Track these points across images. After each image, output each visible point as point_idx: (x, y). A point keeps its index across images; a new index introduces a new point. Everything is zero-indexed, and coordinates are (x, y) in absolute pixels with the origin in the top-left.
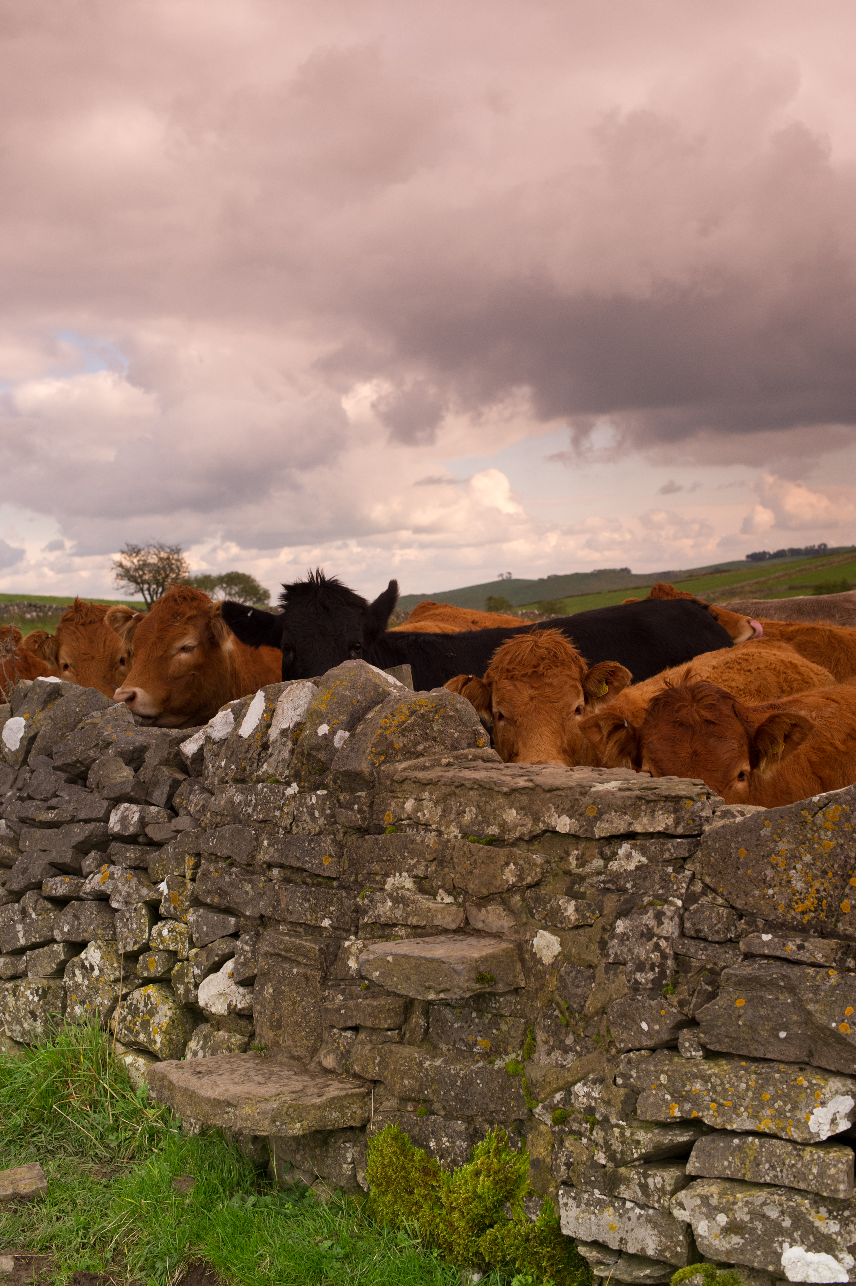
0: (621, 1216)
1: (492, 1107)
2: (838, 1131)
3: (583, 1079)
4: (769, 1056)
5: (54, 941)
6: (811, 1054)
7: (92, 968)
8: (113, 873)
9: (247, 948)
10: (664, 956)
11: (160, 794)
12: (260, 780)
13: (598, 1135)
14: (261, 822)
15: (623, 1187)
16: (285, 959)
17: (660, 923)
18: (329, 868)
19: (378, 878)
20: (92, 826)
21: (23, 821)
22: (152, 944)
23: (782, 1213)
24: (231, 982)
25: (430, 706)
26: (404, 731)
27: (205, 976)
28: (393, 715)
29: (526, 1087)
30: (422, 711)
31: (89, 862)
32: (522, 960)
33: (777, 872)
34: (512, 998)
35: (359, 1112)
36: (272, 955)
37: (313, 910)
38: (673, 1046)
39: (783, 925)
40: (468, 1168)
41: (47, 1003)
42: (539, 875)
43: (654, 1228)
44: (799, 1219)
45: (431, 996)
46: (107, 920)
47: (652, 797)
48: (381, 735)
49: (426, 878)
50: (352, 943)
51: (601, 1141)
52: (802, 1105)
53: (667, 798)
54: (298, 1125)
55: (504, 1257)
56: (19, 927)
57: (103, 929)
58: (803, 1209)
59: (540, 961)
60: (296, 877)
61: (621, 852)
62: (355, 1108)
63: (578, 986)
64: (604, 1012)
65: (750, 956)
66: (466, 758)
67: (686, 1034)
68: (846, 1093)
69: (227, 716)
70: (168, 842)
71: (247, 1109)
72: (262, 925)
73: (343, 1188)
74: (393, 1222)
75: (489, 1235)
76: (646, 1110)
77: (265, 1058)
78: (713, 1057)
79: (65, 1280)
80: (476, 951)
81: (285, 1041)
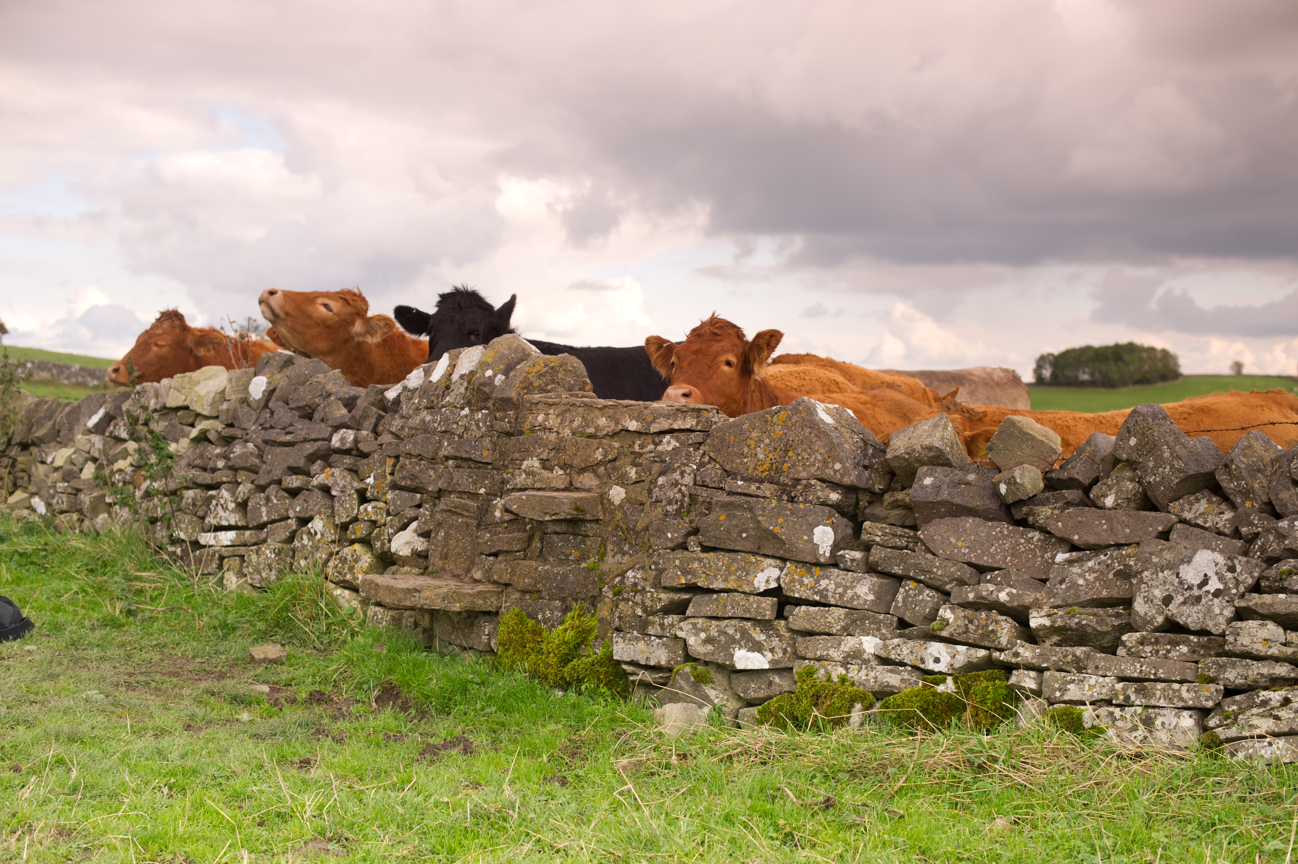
0: (648, 645)
1: (578, 590)
2: (770, 587)
3: (632, 568)
4: (736, 548)
5: (288, 518)
6: (759, 548)
7: (316, 533)
8: (333, 473)
9: (427, 513)
10: (684, 496)
11: (369, 423)
12: (443, 407)
13: (638, 598)
14: (442, 432)
15: (650, 628)
16: (455, 513)
17: (683, 477)
18: (487, 457)
19: (517, 462)
20: (320, 443)
21: (266, 442)
22: (359, 517)
23: (736, 631)
24: (415, 535)
26: (540, 376)
27: (396, 532)
28: (534, 367)
29: (599, 576)
30: (552, 365)
31: (316, 466)
32: (602, 504)
33: (750, 449)
34: (594, 525)
35: (495, 602)
36: (446, 511)
37: (474, 483)
38: (684, 547)
39: (750, 477)
40: (561, 628)
41: (280, 559)
42: (616, 454)
43: (666, 648)
44: (745, 634)
45: (547, 518)
46: (328, 503)
47: (685, 409)
48: (526, 377)
49: (548, 460)
50: (499, 502)
51: (640, 602)
52: (751, 572)
53: (693, 410)
54: (458, 605)
55: (578, 676)
56: (264, 509)
57: (325, 508)
58: (747, 628)
59: (613, 504)
60: (464, 464)
61: (665, 440)
62: (493, 599)
63: (634, 516)
64: (647, 530)
65: (730, 493)
66: (577, 396)
67: (692, 538)
68: (775, 567)
69: (419, 373)
70: (374, 451)
71: (427, 593)
72: (438, 498)
73: (481, 652)
74: (511, 667)
75: (570, 665)
76: (666, 581)
77: (436, 577)
78: (706, 549)
79: (304, 695)
80: (576, 495)
81: (450, 566)
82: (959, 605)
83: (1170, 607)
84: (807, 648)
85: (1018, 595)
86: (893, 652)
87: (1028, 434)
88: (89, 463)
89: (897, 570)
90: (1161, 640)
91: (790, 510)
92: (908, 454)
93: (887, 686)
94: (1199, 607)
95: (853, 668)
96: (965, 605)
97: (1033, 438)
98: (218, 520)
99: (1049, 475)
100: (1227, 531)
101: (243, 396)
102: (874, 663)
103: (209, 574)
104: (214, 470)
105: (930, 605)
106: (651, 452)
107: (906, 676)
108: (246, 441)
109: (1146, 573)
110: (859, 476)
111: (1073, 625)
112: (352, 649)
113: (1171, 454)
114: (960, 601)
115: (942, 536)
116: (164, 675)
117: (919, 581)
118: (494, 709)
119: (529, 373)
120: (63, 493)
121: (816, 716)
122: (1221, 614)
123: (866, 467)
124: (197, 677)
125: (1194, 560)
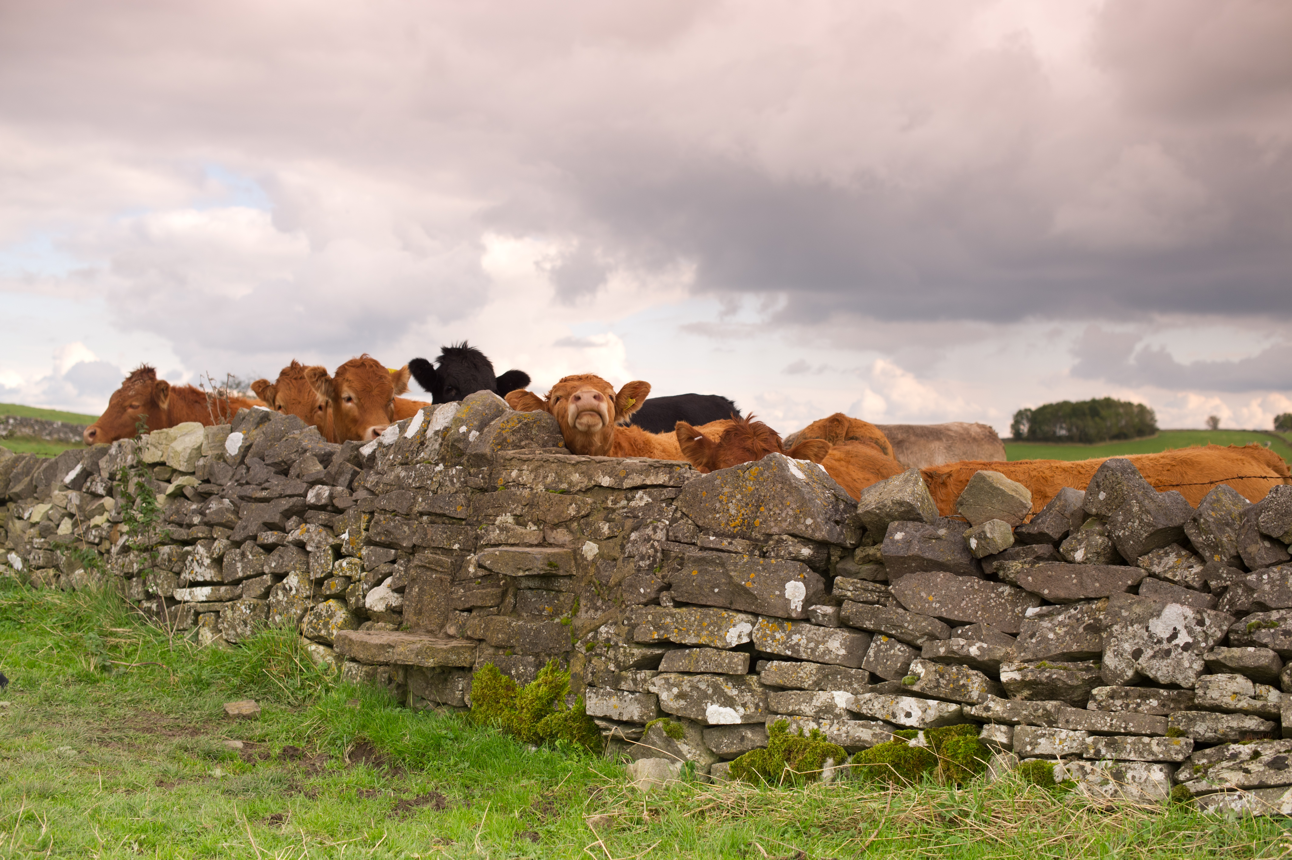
0: (621, 700)
1: (551, 645)
2: (742, 642)
3: (605, 623)
4: (708, 603)
6: (731, 603)
7: (291, 589)
8: (309, 529)
9: (402, 569)
10: (656, 551)
11: (345, 479)
12: (418, 463)
13: (611, 653)
14: (417, 488)
15: (623, 683)
16: (429, 569)
17: (655, 532)
18: (461, 513)
19: (491, 517)
20: (295, 499)
21: (242, 498)
22: (334, 572)
23: (708, 686)
24: (389, 590)
26: (514, 432)
27: (371, 588)
28: (508, 423)
29: (572, 632)
30: (526, 421)
31: (291, 523)
32: (575, 559)
33: (722, 504)
34: (567, 581)
35: (469, 658)
36: (420, 567)
37: (449, 539)
38: (656, 602)
39: (723, 534)
40: (534, 683)
41: (255, 615)
42: (589, 510)
43: (639, 703)
44: (717, 689)
45: (520, 573)
46: (303, 558)
47: (657, 465)
48: (500, 433)
49: (521, 516)
50: (472, 558)
51: (612, 657)
52: (723, 628)
53: (666, 466)
54: (432, 660)
55: (551, 732)
56: (239, 565)
57: (300, 564)
58: (720, 683)
59: (586, 559)
60: (439, 520)
61: (637, 496)
62: (466, 655)
63: (606, 571)
64: (620, 585)
65: (702, 549)
66: (551, 452)
67: (665, 593)
68: (747, 622)
69: (394, 429)
70: (349, 507)
71: (401, 649)
72: (413, 554)
73: (455, 707)
74: (485, 722)
75: (543, 721)
76: (639, 636)
77: (410, 633)
78: (678, 604)
79: (278, 751)
80: (549, 550)
81: (424, 622)
82: (930, 659)
83: (1140, 661)
84: (779, 703)
85: (989, 649)
86: (865, 707)
87: (998, 489)
88: (66, 518)
89: (868, 625)
90: (1131, 693)
91: (762, 565)
92: (879, 509)
93: (859, 741)
94: (1169, 661)
95: (825, 723)
96: (936, 660)
97: (1003, 493)
98: (194, 575)
99: (1019, 530)
100: (1195, 585)
101: (220, 452)
102: (845, 718)
103: (185, 630)
104: (190, 526)
105: (901, 659)
106: (624, 508)
107: (878, 731)
108: (222, 497)
109: (1115, 627)
110: (830, 531)
111: (1044, 679)
112: (326, 704)
113: (1140, 508)
114: (931, 656)
115: (913, 591)
116: (138, 730)
117: (890, 636)
118: (467, 764)
119: (503, 429)
120: (40, 549)
121: (788, 771)
122: (1191, 667)
123: (837, 522)
124: (170, 733)
125: (1163, 614)
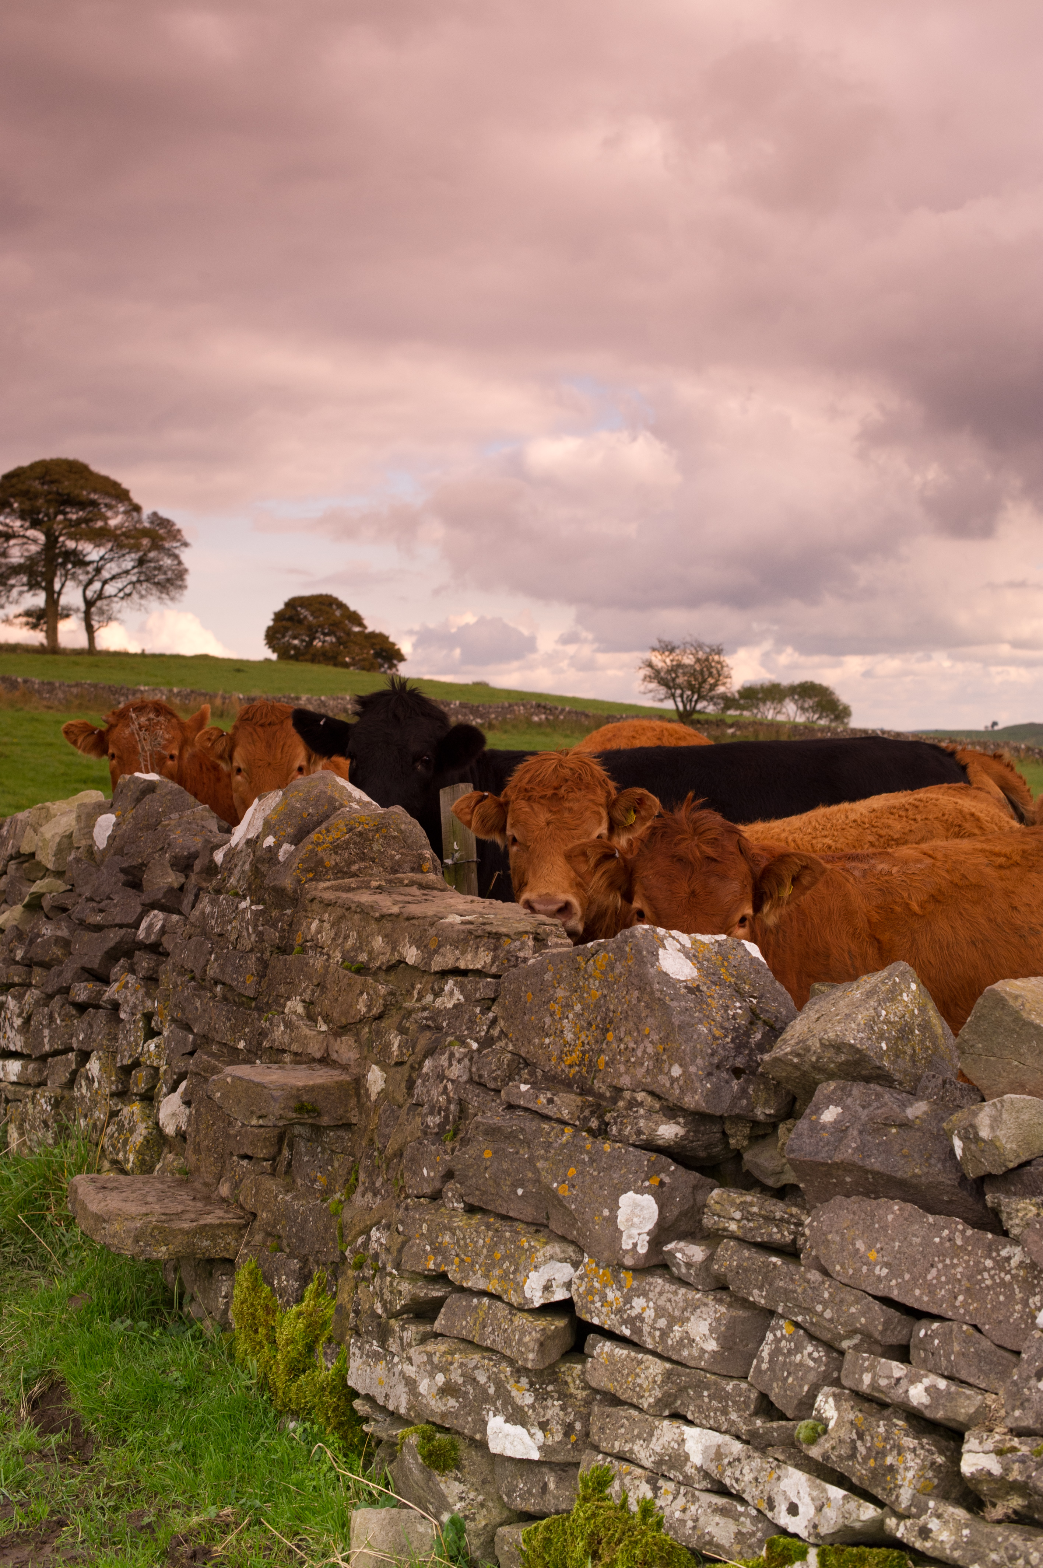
0: (389, 1370)
1: (317, 1246)
2: (552, 1300)
3: (378, 1223)
4: (511, 1214)
5: (72, 1050)
6: (548, 1218)
7: (93, 1080)
8: (127, 982)
9: (195, 1067)
12: (226, 891)
13: (378, 1282)
14: (217, 935)
15: (391, 1340)
16: (204, 1079)
17: (451, 1065)
18: (250, 987)
19: (282, 1001)
20: (123, 931)
21: (79, 923)
22: (143, 1060)
23: (489, 1378)
24: (182, 1103)
25: (371, 824)
27: (166, 1096)
28: (328, 831)
29: (341, 1228)
30: (360, 829)
31: (118, 968)
32: (358, 1095)
33: (554, 1020)
34: (345, 1133)
35: (233, 1245)
37: (233, 1030)
38: (440, 1198)
39: (554, 1077)
40: (295, 1309)
41: (57, 1113)
42: (382, 1008)
43: (406, 1385)
44: (501, 1388)
45: (254, 1122)
46: (113, 1030)
47: (479, 933)
48: (312, 851)
49: (312, 1003)
51: (379, 1289)
52: (521, 1268)
53: (490, 934)
54: (164, 1249)
55: (306, 1404)
56: (46, 1032)
57: (108, 1040)
58: (502, 1376)
59: (370, 1098)
60: (229, 995)
61: (447, 988)
62: (229, 1239)
63: (387, 1126)
64: (400, 1157)
65: (506, 1107)
66: (401, 883)
67: (451, 1183)
68: (564, 1260)
70: (171, 953)
75: (299, 1381)
76: (411, 1260)
78: (471, 1209)
81: (202, 1166)
82: (848, 1393)
84: (602, 1429)
85: (948, 1395)
86: (728, 1472)
89: (757, 1296)
91: (588, 1153)
93: (710, 1543)
95: (666, 1490)
96: (856, 1398)
97: (1040, 1034)
98: (7, 1041)
101: (90, 843)
102: (697, 1487)
105: (809, 1378)
106: (424, 1009)
107: (748, 1526)
108: (69, 917)
110: (717, 1092)
114: (851, 1386)
115: (842, 1237)
117: (797, 1325)
119: (318, 844)
123: (737, 1072)
